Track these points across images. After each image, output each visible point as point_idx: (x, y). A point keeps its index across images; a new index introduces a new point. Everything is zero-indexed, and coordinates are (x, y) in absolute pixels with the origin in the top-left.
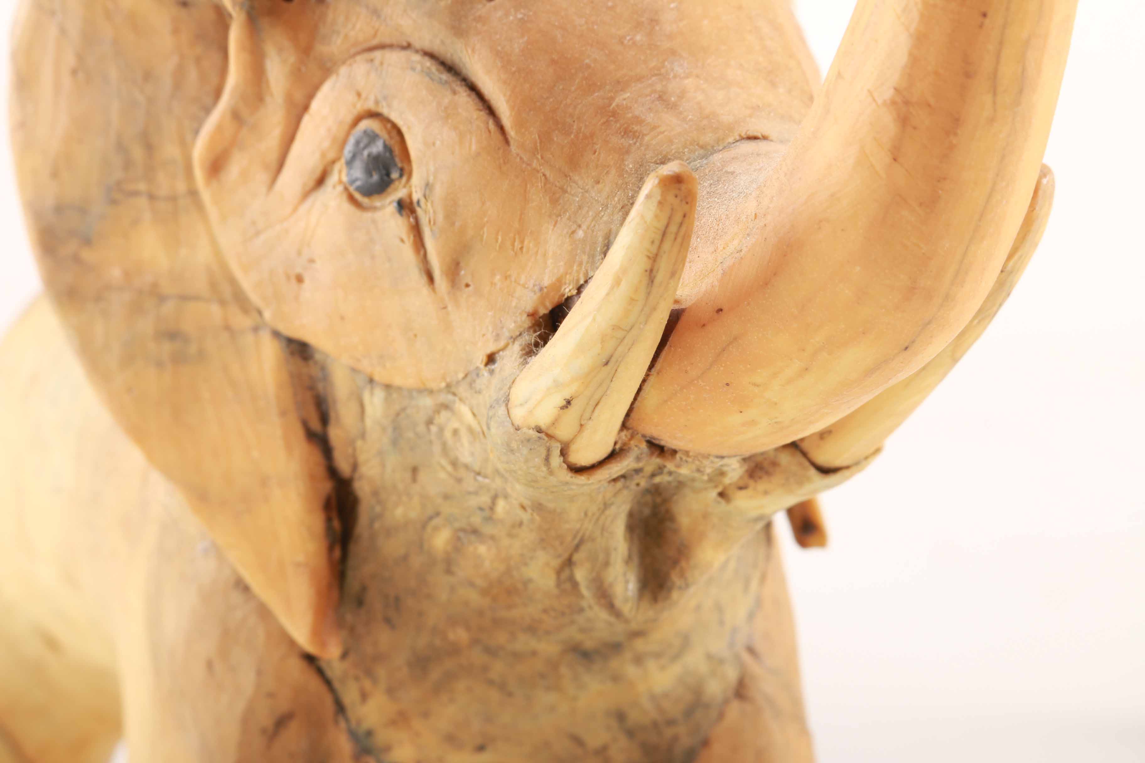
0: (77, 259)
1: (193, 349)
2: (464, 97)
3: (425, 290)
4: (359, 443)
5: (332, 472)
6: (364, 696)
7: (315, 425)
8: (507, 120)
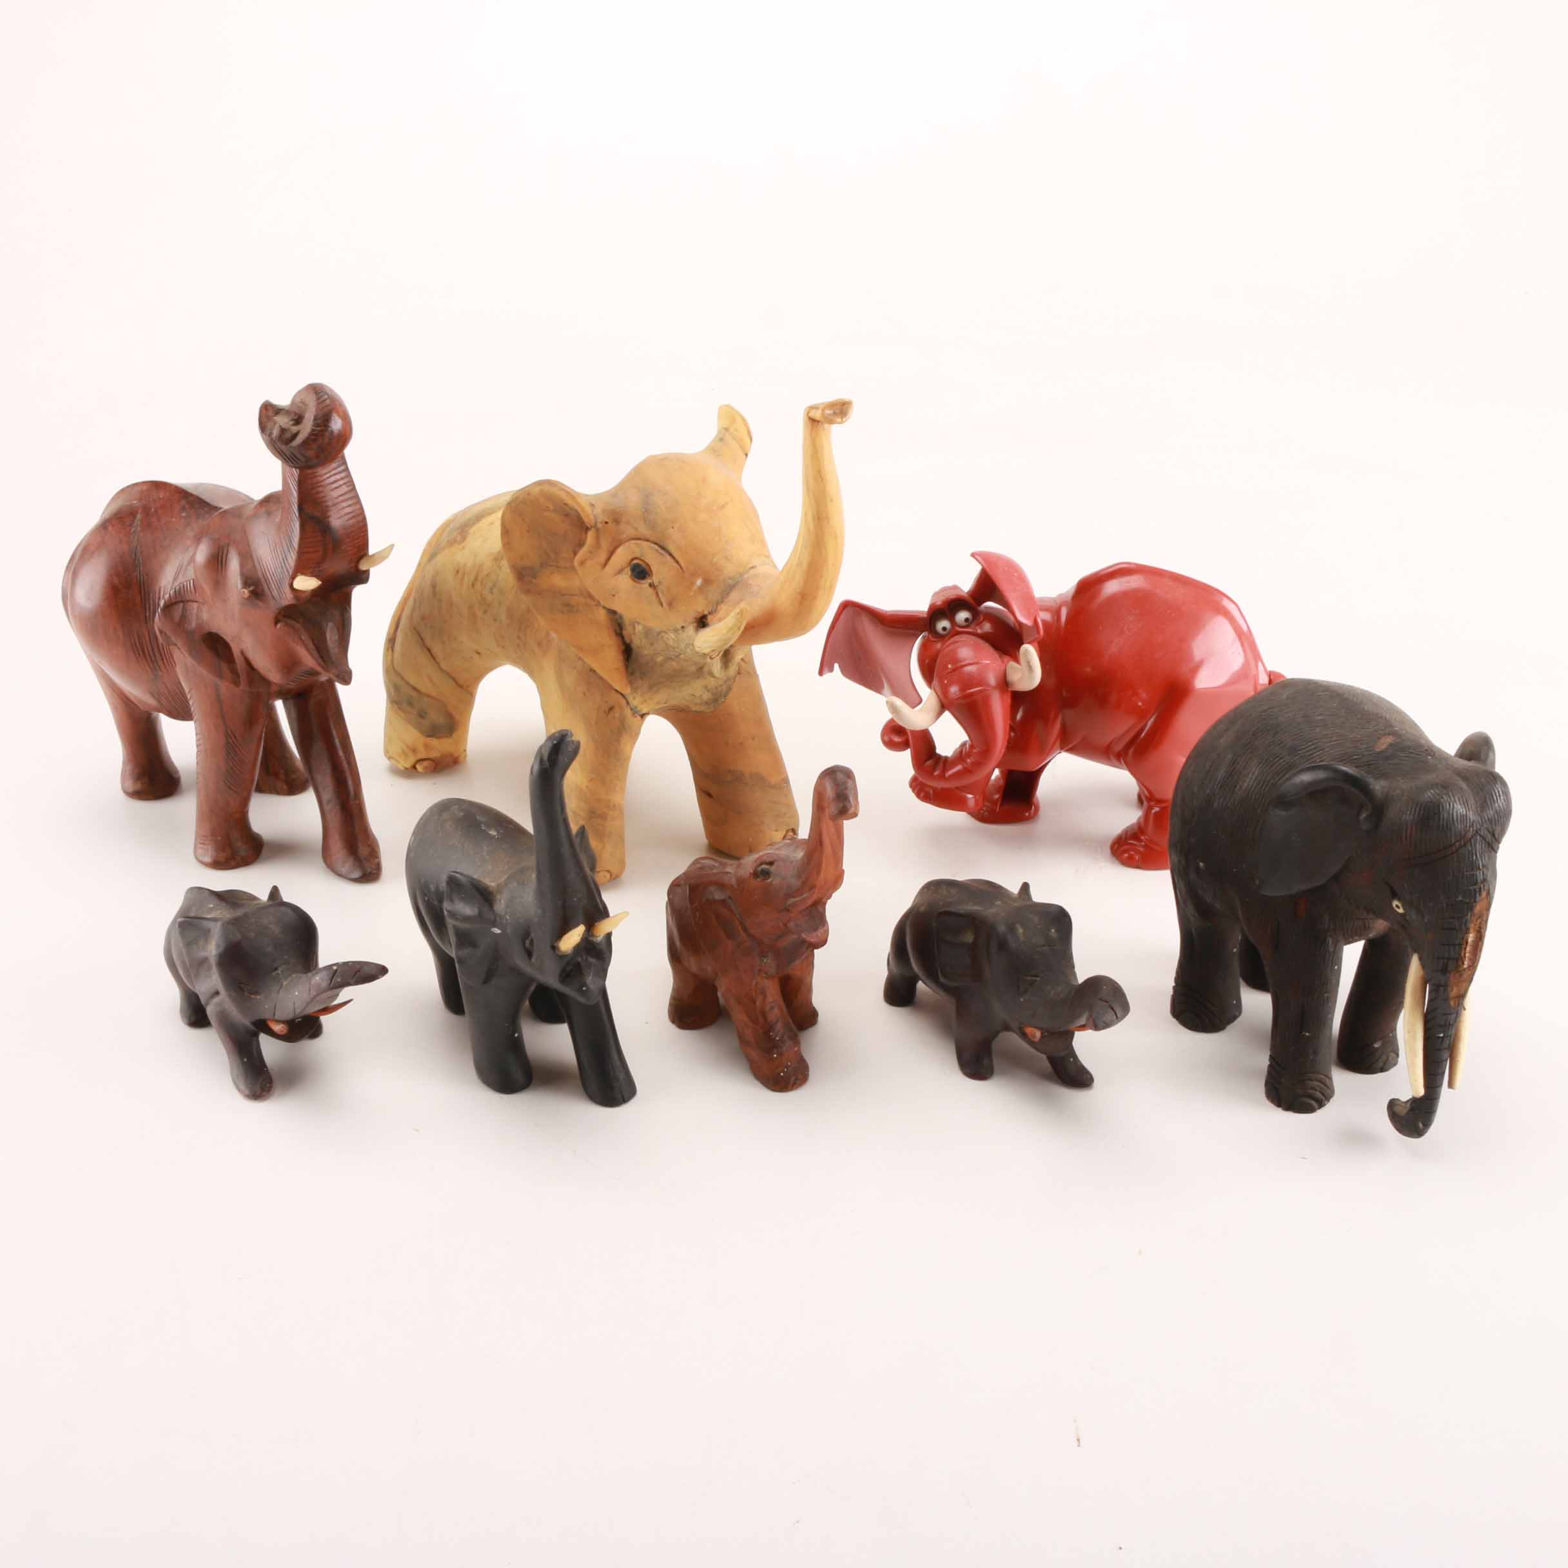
0: (531, 582)
1: (575, 609)
2: (669, 558)
3: (660, 608)
4: (633, 637)
5: (624, 643)
6: (634, 698)
7: (618, 631)
8: (682, 564)
